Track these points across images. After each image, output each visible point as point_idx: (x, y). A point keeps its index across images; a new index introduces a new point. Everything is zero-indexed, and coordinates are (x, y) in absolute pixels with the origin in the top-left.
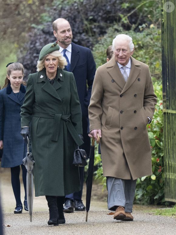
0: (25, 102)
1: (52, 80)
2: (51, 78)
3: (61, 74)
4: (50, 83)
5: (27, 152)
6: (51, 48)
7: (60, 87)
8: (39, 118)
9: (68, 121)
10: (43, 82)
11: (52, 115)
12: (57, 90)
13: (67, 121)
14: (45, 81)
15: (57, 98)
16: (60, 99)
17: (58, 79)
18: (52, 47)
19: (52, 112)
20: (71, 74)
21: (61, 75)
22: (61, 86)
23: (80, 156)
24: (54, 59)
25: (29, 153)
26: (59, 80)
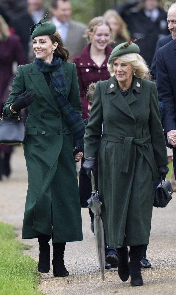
0: (91, 120)
1: (126, 91)
2: (125, 89)
3: (138, 83)
4: (123, 95)
5: (92, 191)
6: (120, 49)
7: (134, 101)
8: (107, 142)
9: (143, 145)
10: (113, 93)
11: (121, 138)
12: (130, 105)
13: (142, 147)
14: (115, 92)
15: (129, 115)
16: (133, 117)
17: (132, 90)
18: (122, 48)
19: (121, 134)
20: (152, 85)
21: (138, 85)
22: (136, 99)
23: (163, 196)
24: (123, 65)
25: (94, 192)
26: (134, 92)
